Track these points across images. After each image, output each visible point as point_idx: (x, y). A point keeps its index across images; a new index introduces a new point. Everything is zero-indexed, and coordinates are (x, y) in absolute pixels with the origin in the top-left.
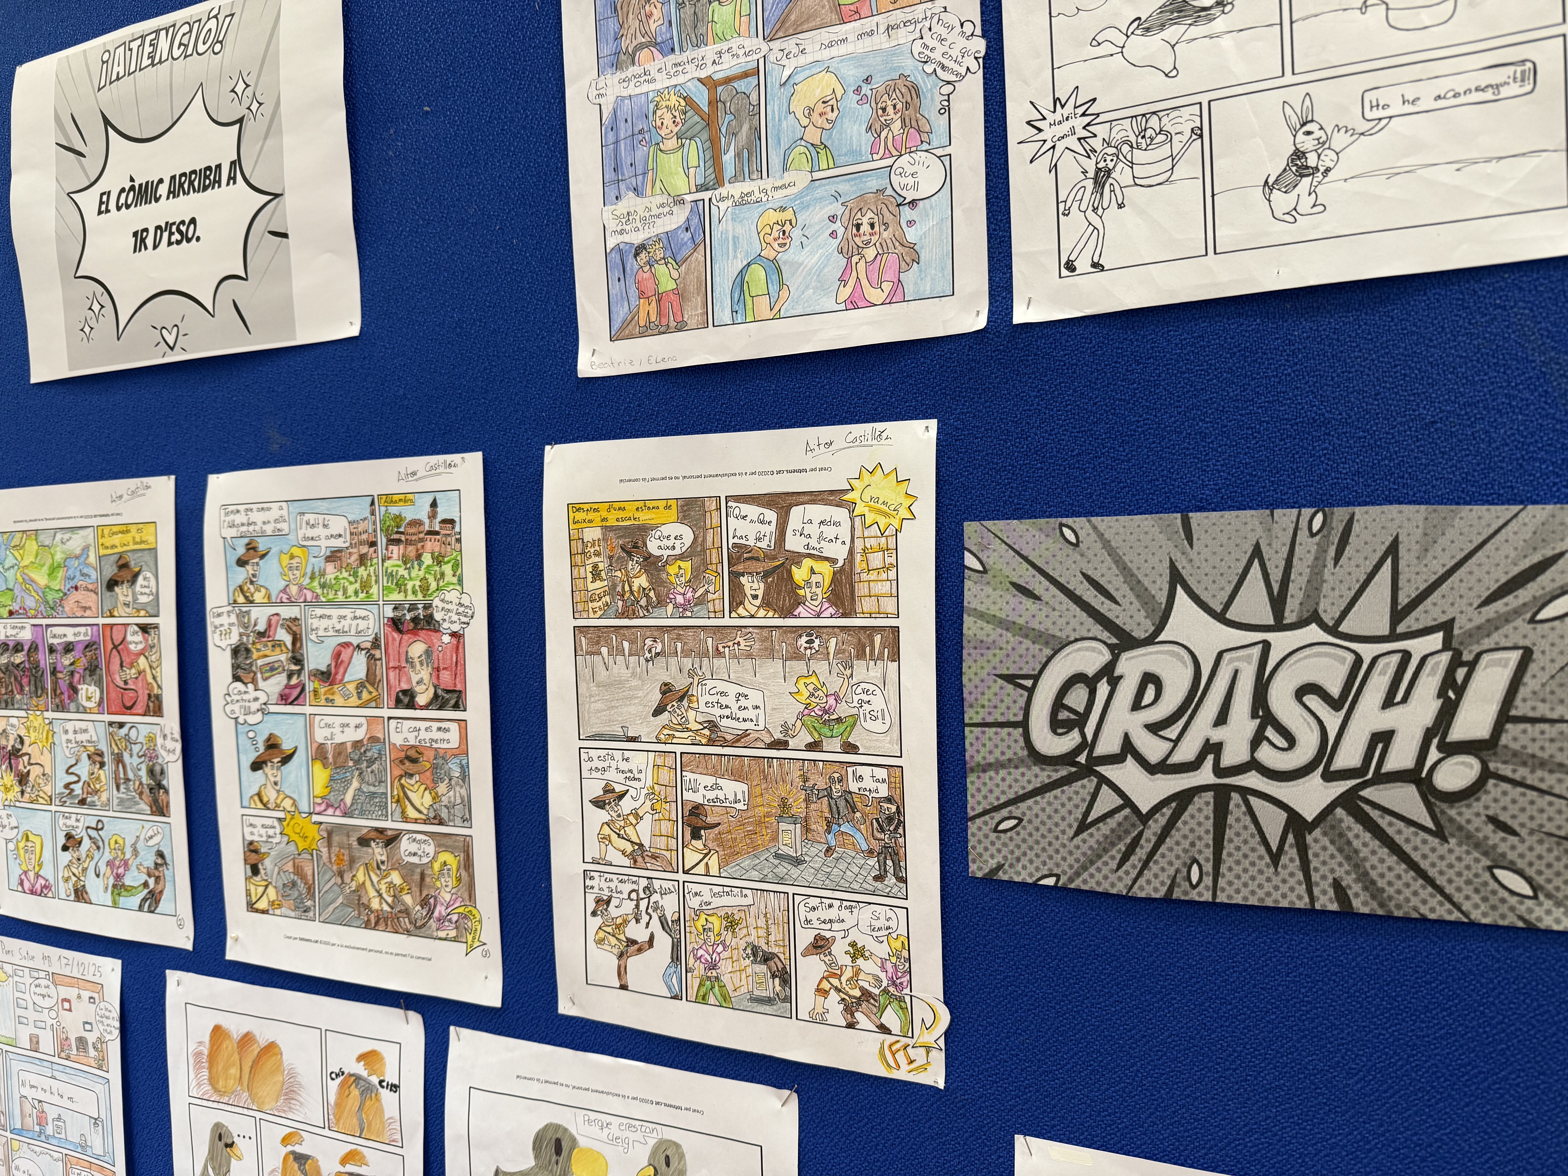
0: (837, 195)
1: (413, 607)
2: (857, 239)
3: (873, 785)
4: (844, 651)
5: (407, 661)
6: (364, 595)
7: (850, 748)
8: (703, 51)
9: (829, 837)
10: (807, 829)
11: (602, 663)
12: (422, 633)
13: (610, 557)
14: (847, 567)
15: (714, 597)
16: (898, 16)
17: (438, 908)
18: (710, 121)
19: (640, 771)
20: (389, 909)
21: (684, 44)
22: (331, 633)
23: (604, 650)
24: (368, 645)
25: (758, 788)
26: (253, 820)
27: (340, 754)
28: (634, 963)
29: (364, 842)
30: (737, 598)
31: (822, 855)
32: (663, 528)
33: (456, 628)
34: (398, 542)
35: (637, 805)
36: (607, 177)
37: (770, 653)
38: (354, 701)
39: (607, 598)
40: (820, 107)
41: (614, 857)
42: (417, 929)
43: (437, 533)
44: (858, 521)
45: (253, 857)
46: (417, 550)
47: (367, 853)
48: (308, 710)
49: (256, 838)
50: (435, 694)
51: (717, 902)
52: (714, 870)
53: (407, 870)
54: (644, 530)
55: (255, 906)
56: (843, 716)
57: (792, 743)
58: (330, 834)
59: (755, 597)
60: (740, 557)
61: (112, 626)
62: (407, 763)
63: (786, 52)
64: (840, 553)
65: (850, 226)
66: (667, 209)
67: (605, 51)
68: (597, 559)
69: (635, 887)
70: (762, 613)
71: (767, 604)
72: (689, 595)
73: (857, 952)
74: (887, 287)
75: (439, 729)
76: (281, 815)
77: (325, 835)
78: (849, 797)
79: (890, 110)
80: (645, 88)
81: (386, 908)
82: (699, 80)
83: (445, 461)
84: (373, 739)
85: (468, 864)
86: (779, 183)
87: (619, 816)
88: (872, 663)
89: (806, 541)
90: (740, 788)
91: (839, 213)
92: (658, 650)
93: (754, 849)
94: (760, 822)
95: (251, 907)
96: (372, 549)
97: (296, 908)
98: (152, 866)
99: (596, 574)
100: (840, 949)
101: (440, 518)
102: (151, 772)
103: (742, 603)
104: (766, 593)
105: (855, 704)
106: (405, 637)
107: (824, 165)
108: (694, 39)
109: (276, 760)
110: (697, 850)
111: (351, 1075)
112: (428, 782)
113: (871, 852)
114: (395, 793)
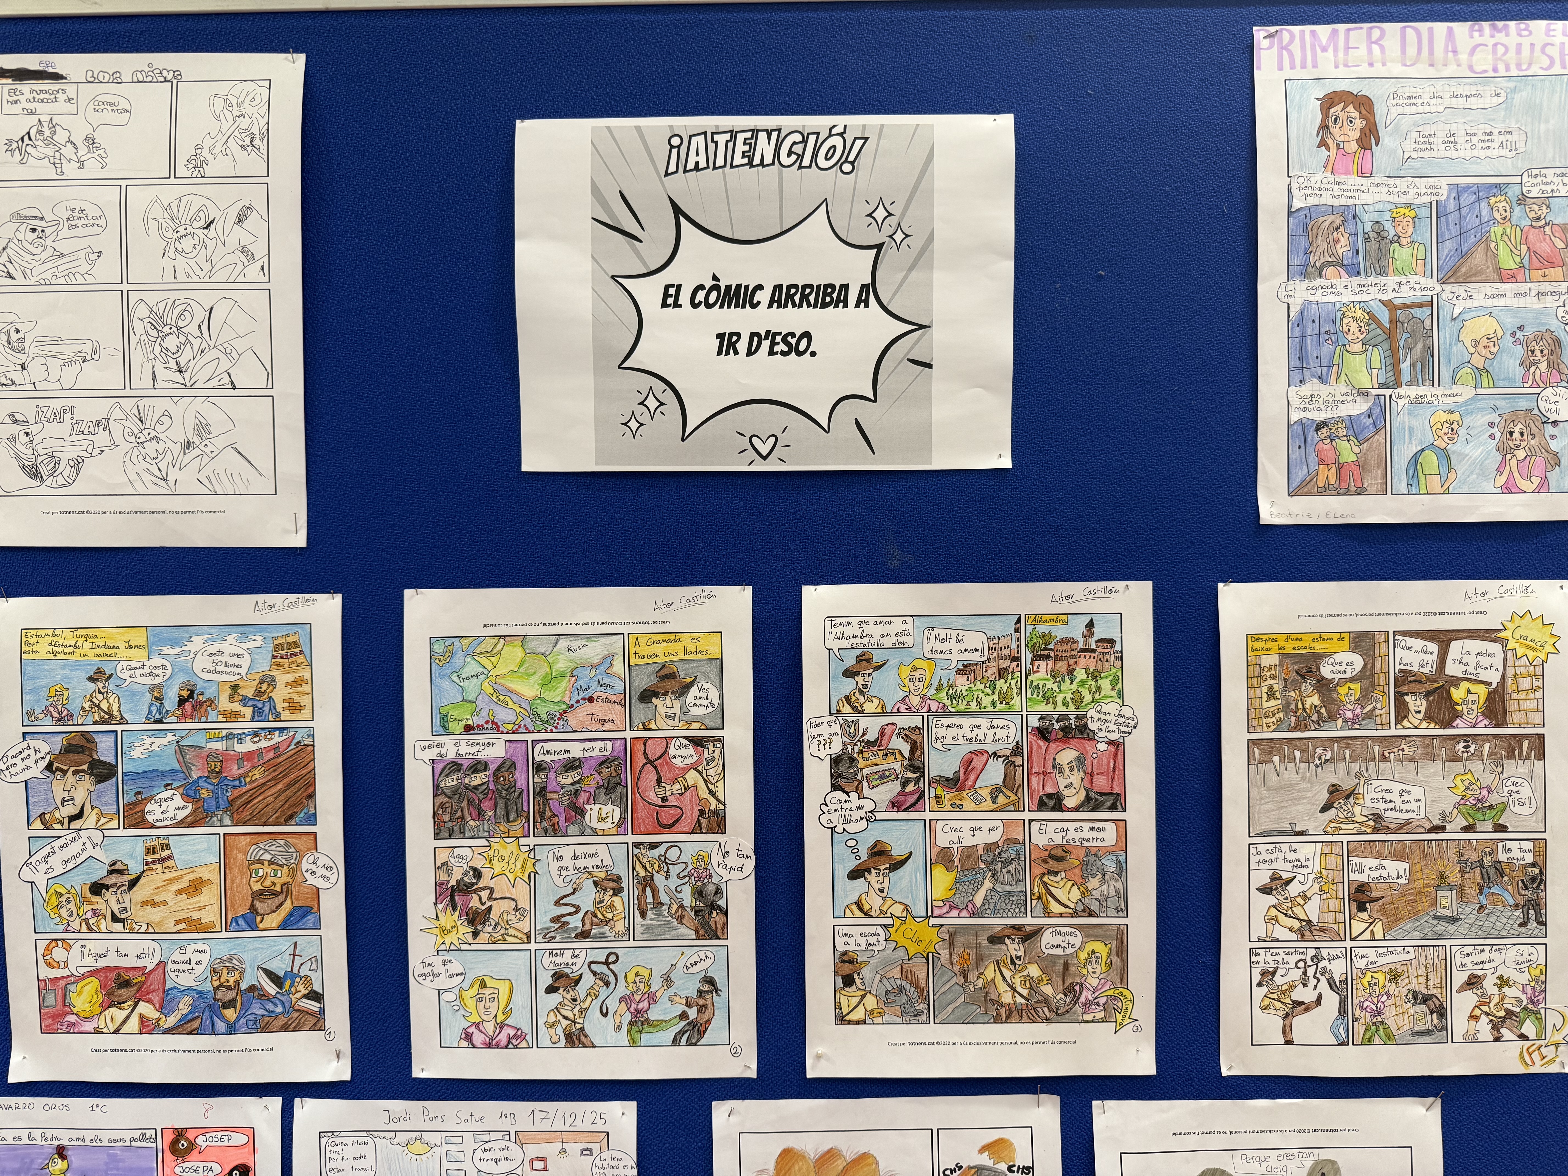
0: (1495, 409)
1: (1062, 717)
2: (1510, 442)
3: (1519, 855)
4: (1496, 754)
5: (1054, 767)
6: (1003, 705)
7: (1500, 828)
8: (1384, 279)
9: (1481, 898)
10: (1462, 893)
11: (1273, 770)
12: (1073, 742)
13: (1285, 680)
14: (1500, 689)
15: (1382, 712)
16: (1546, 287)
17: (1084, 993)
18: (1391, 336)
19: (1308, 860)
20: (1023, 1001)
21: (1368, 270)
22: (961, 741)
23: (1276, 759)
24: (1008, 753)
25: (1419, 865)
26: (847, 930)
27: (969, 857)
28: (1300, 1022)
29: (996, 939)
30: (1402, 712)
31: (1475, 912)
32: (1336, 656)
33: (1114, 736)
34: (1047, 658)
35: (1305, 888)
36: (1292, 363)
37: (1431, 756)
38: (988, 804)
39: (1281, 715)
40: (1485, 341)
41: (1281, 933)
42: (1059, 1015)
43: (1093, 651)
44: (1509, 654)
45: (847, 969)
46: (1069, 666)
47: (1000, 950)
48: (928, 815)
49: (851, 948)
50: (1087, 796)
51: (1382, 961)
52: (1379, 935)
53: (1047, 963)
54: (1319, 657)
55: (846, 1018)
56: (1494, 803)
57: (1449, 827)
58: (952, 936)
59: (1418, 712)
60: (1405, 680)
61: (646, 740)
62: (1051, 862)
63: (1456, 295)
64: (1494, 678)
65: (1505, 432)
66: (1350, 398)
67: (1296, 261)
68: (1272, 682)
69: (1303, 957)
70: (1424, 724)
71: (1429, 717)
72: (1358, 711)
73: (1503, 982)
74: (1536, 481)
75: (1092, 829)
76: (889, 921)
77: (947, 937)
78: (1498, 866)
79: (1538, 353)
80: (1332, 298)
81: (1019, 1000)
82: (1380, 301)
83: (1106, 588)
84: (1011, 841)
85: (1122, 949)
86: (1448, 392)
87: (1286, 898)
88: (1520, 762)
89: (1464, 668)
90: (1403, 867)
91: (1496, 422)
92: (1328, 757)
93: (1415, 915)
94: (1420, 892)
95: (841, 1019)
96: (1014, 664)
97: (904, 1013)
98: (695, 994)
99: (1271, 695)
100: (1490, 985)
101: (1096, 637)
102: (699, 893)
103: (1406, 717)
104: (1428, 709)
105: (1505, 794)
106: (1053, 745)
107: (1485, 384)
108: (1378, 269)
109: (882, 868)
110: (1364, 921)
111: (970, 1168)
112: (1076, 879)
113: (1517, 906)
114: (1036, 890)
